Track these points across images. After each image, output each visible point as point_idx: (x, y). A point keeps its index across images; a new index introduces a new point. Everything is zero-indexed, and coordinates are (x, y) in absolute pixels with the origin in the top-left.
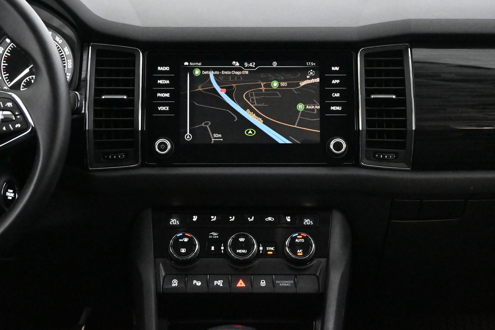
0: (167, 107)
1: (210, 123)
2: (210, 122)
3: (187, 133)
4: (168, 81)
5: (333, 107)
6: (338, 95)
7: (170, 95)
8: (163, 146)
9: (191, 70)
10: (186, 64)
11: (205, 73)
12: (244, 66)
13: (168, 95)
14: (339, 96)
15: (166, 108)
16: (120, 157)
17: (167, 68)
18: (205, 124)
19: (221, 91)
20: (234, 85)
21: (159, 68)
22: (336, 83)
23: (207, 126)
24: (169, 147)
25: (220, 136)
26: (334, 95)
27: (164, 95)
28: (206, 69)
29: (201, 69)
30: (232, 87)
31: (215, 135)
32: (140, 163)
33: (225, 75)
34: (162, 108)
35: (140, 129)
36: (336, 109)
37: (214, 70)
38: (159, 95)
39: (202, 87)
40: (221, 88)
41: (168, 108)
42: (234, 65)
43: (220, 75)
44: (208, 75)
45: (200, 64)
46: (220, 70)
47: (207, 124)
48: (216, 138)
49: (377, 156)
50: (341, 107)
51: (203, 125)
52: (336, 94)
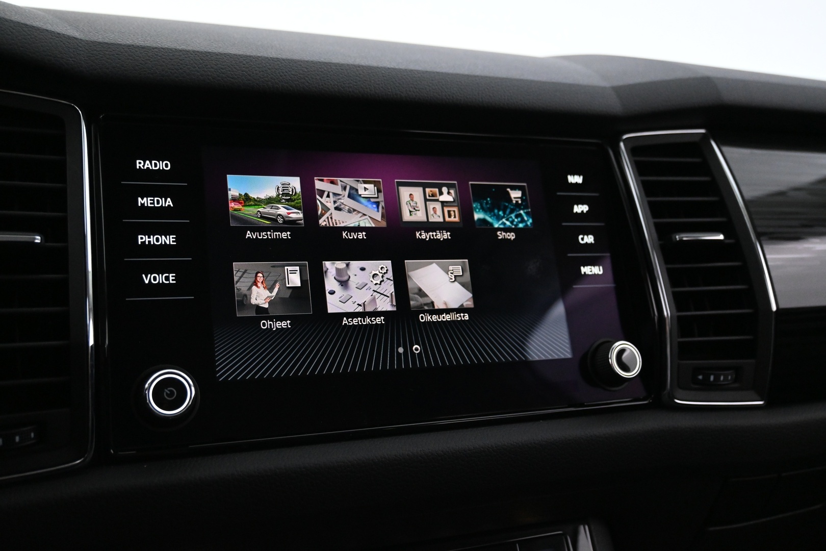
0: (171, 275)
4: (169, 199)
5: (586, 267)
6: (589, 239)
7: (177, 240)
8: (172, 393)
13: (170, 240)
14: (593, 242)
15: (167, 278)
16: (17, 439)
17: (163, 165)
21: (139, 164)
22: (582, 211)
24: (191, 393)
26: (583, 239)
27: (157, 240)
32: (90, 454)
34: (155, 279)
35: (91, 342)
36: (591, 271)
38: (142, 239)
41: (172, 277)
49: (700, 377)
50: (601, 268)
52: (586, 237)
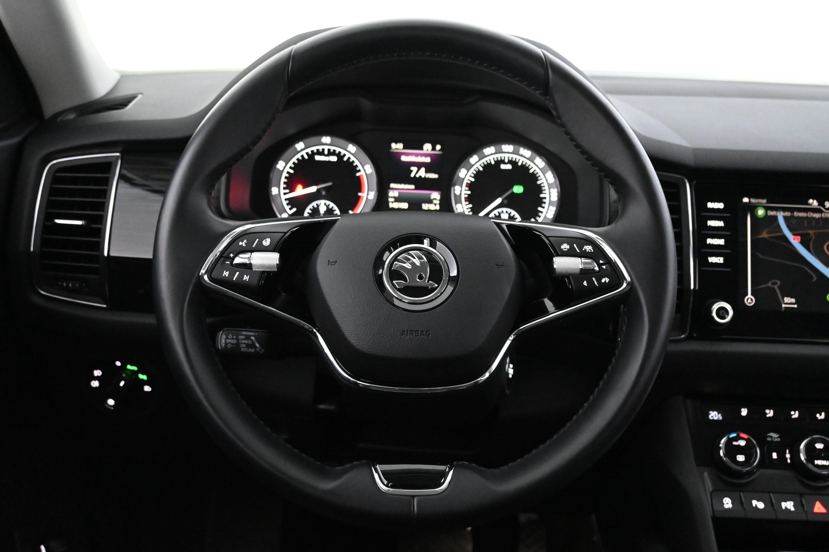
0: (721, 258)
1: (779, 283)
2: (779, 280)
3: (747, 295)
4: (722, 222)
7: (725, 242)
8: (723, 313)
9: (752, 208)
10: (746, 200)
11: (771, 213)
12: (824, 206)
13: (721, 242)
15: (719, 260)
17: (720, 206)
18: (772, 284)
19: (794, 239)
20: (811, 232)
21: (709, 205)
23: (776, 287)
24: (731, 313)
25: (793, 300)
27: (716, 242)
28: (773, 209)
29: (767, 209)
30: (808, 234)
31: (787, 300)
32: (687, 334)
33: (798, 217)
34: (714, 260)
35: (692, 287)
37: (784, 210)
38: (709, 241)
39: (768, 233)
40: (794, 235)
42: (811, 205)
43: (792, 217)
44: (776, 218)
45: (764, 201)
46: (792, 210)
47: (775, 284)
48: (787, 304)
51: (770, 284)
